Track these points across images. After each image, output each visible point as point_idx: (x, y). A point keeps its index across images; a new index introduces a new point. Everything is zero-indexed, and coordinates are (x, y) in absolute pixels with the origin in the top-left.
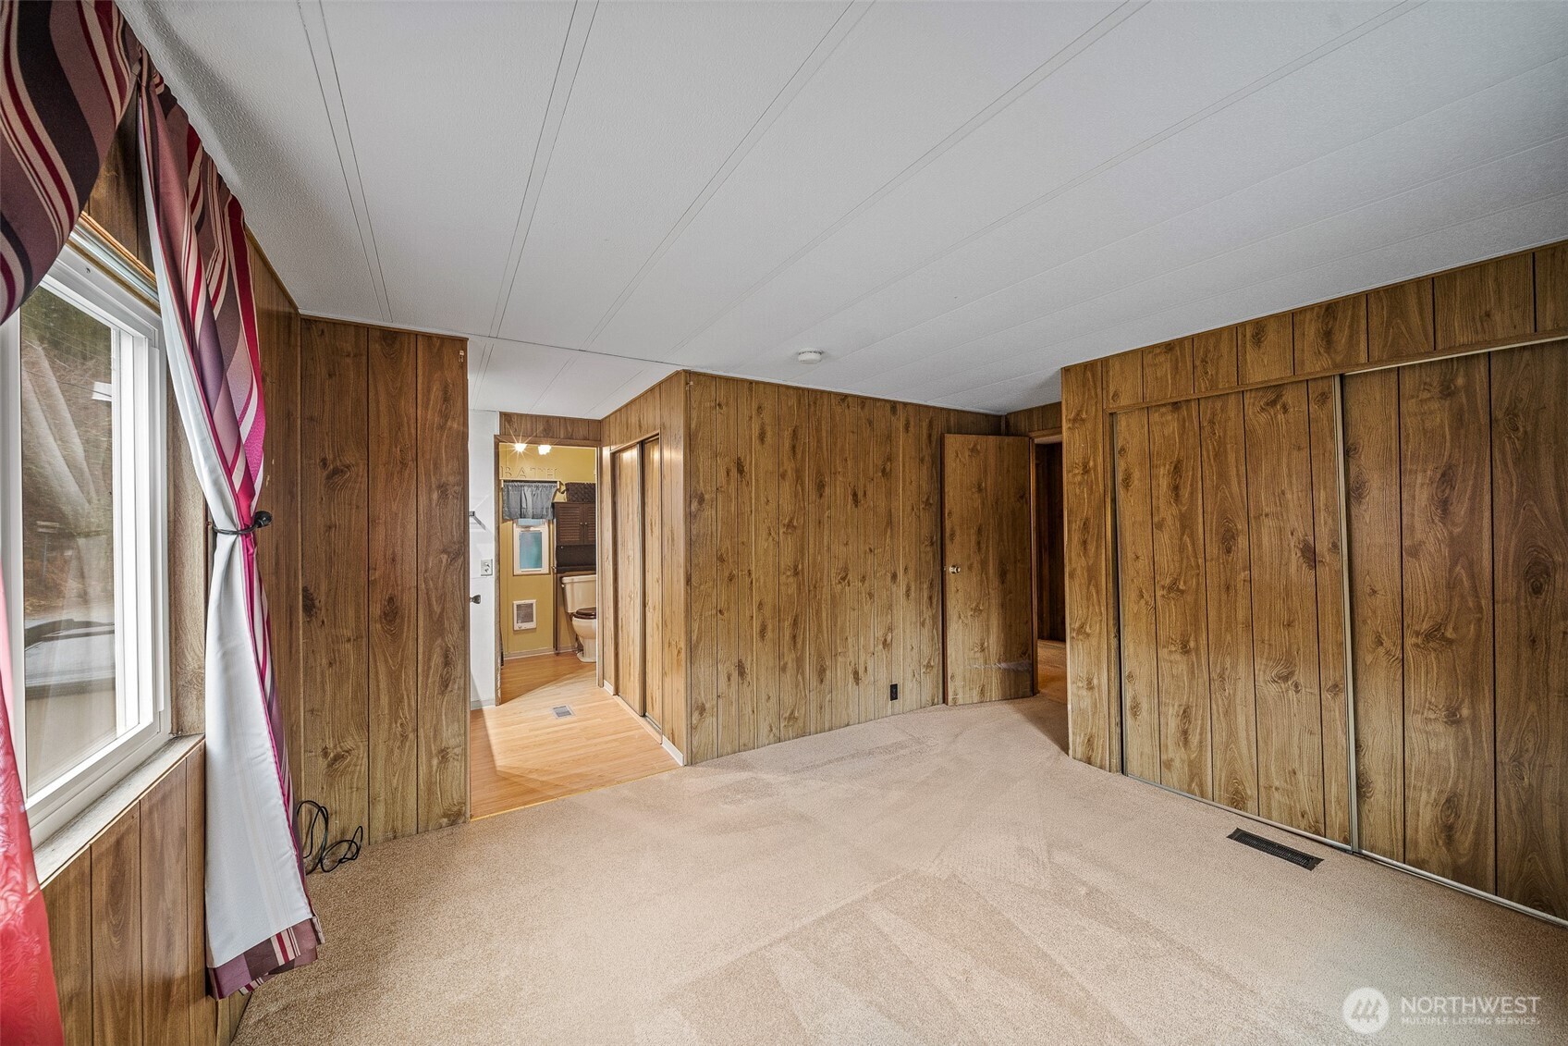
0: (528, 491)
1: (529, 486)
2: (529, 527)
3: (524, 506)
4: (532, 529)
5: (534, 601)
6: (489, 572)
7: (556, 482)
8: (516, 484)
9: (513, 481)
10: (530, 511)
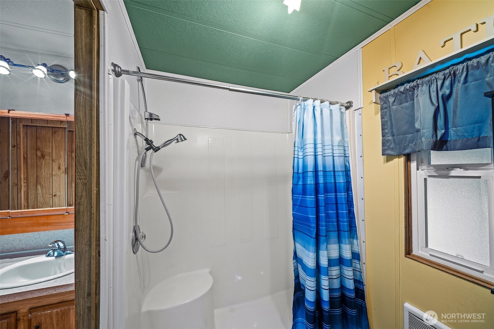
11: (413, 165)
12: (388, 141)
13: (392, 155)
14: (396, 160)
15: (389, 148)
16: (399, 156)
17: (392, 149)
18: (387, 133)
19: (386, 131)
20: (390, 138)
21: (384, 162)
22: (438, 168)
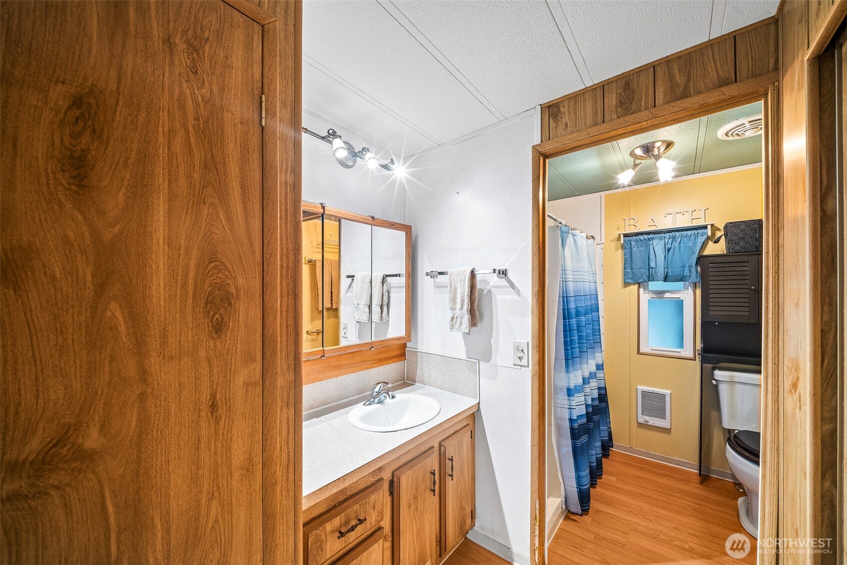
0: (658, 246)
1: (661, 239)
2: (663, 292)
3: (653, 264)
4: (667, 295)
5: (667, 392)
6: (524, 362)
7: (705, 227)
8: (642, 237)
9: (638, 234)
10: (661, 272)
11: (642, 290)
12: (628, 272)
13: (628, 283)
14: (632, 287)
15: (629, 278)
16: (634, 284)
17: (630, 279)
18: (627, 267)
19: (627, 265)
20: (629, 270)
21: (622, 288)
22: (655, 292)
